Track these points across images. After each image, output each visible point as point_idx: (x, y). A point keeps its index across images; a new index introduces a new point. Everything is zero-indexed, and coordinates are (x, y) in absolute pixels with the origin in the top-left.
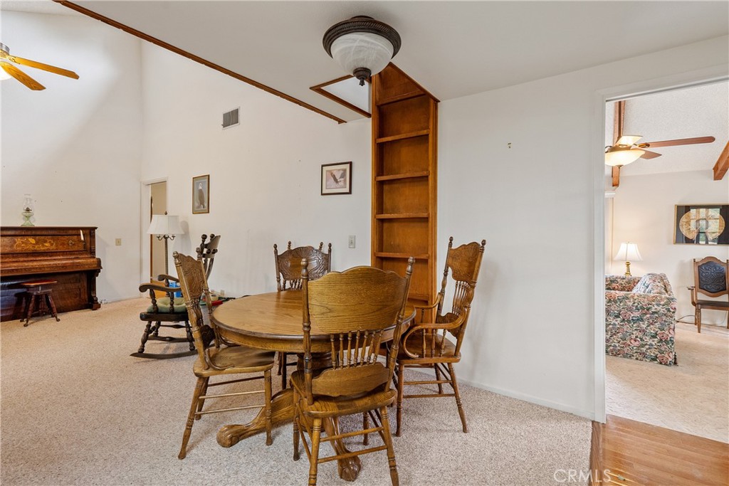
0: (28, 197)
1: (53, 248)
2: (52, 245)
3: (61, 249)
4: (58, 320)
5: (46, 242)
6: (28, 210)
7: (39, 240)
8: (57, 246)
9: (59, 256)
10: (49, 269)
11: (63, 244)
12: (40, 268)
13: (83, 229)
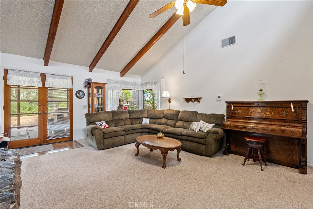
0: (261, 82)
1: (272, 116)
2: (271, 113)
3: (277, 117)
4: (262, 170)
5: (267, 111)
6: (261, 90)
7: (263, 110)
8: (274, 115)
9: (276, 122)
10: (262, 131)
11: (279, 114)
12: (257, 129)
13: (294, 102)
